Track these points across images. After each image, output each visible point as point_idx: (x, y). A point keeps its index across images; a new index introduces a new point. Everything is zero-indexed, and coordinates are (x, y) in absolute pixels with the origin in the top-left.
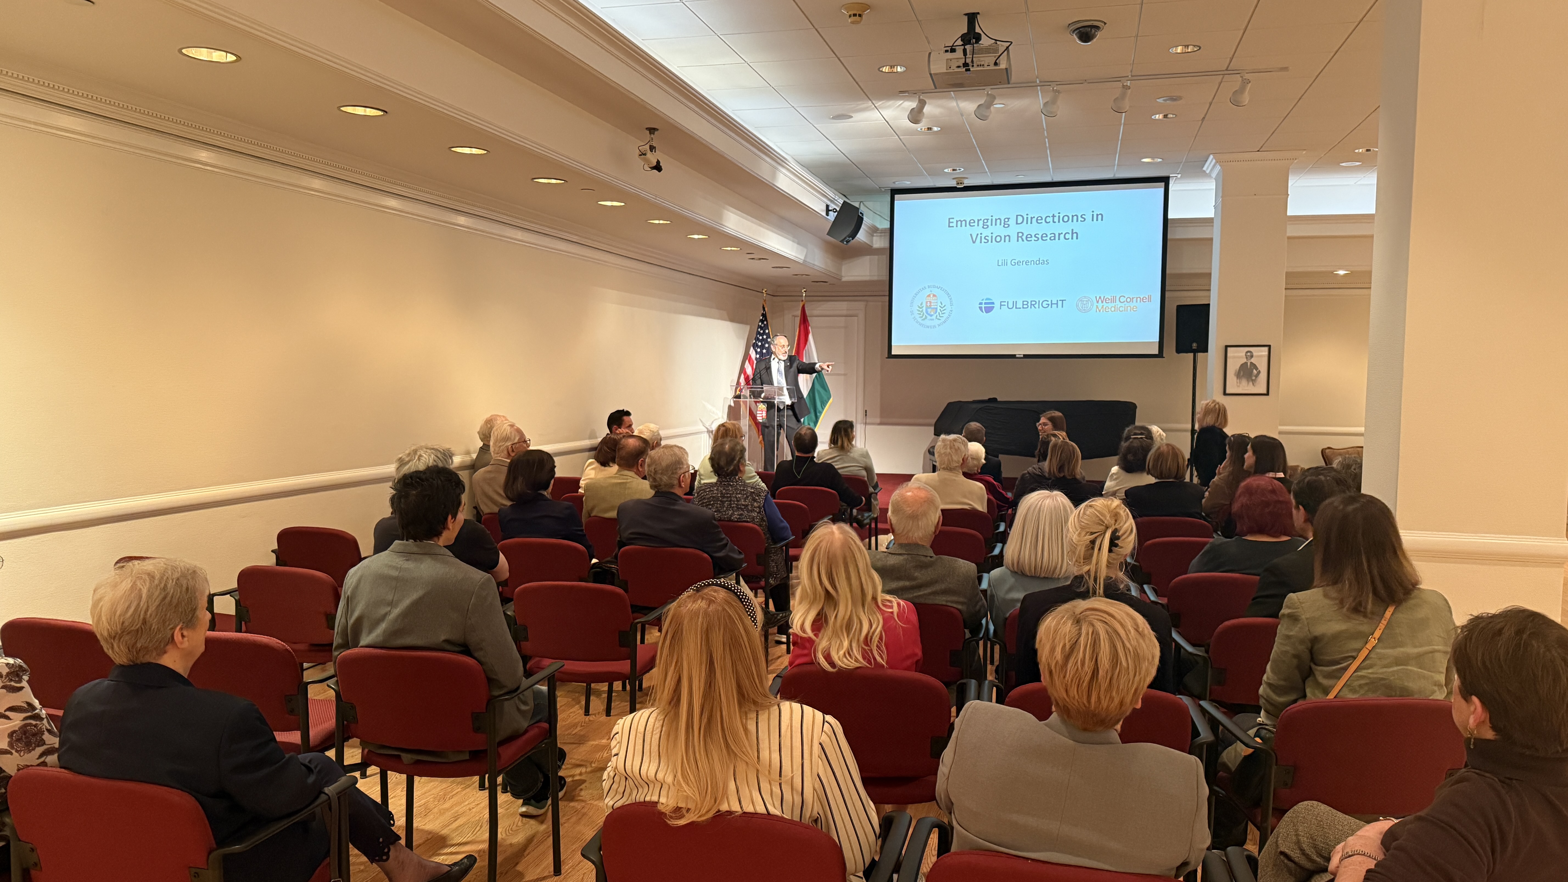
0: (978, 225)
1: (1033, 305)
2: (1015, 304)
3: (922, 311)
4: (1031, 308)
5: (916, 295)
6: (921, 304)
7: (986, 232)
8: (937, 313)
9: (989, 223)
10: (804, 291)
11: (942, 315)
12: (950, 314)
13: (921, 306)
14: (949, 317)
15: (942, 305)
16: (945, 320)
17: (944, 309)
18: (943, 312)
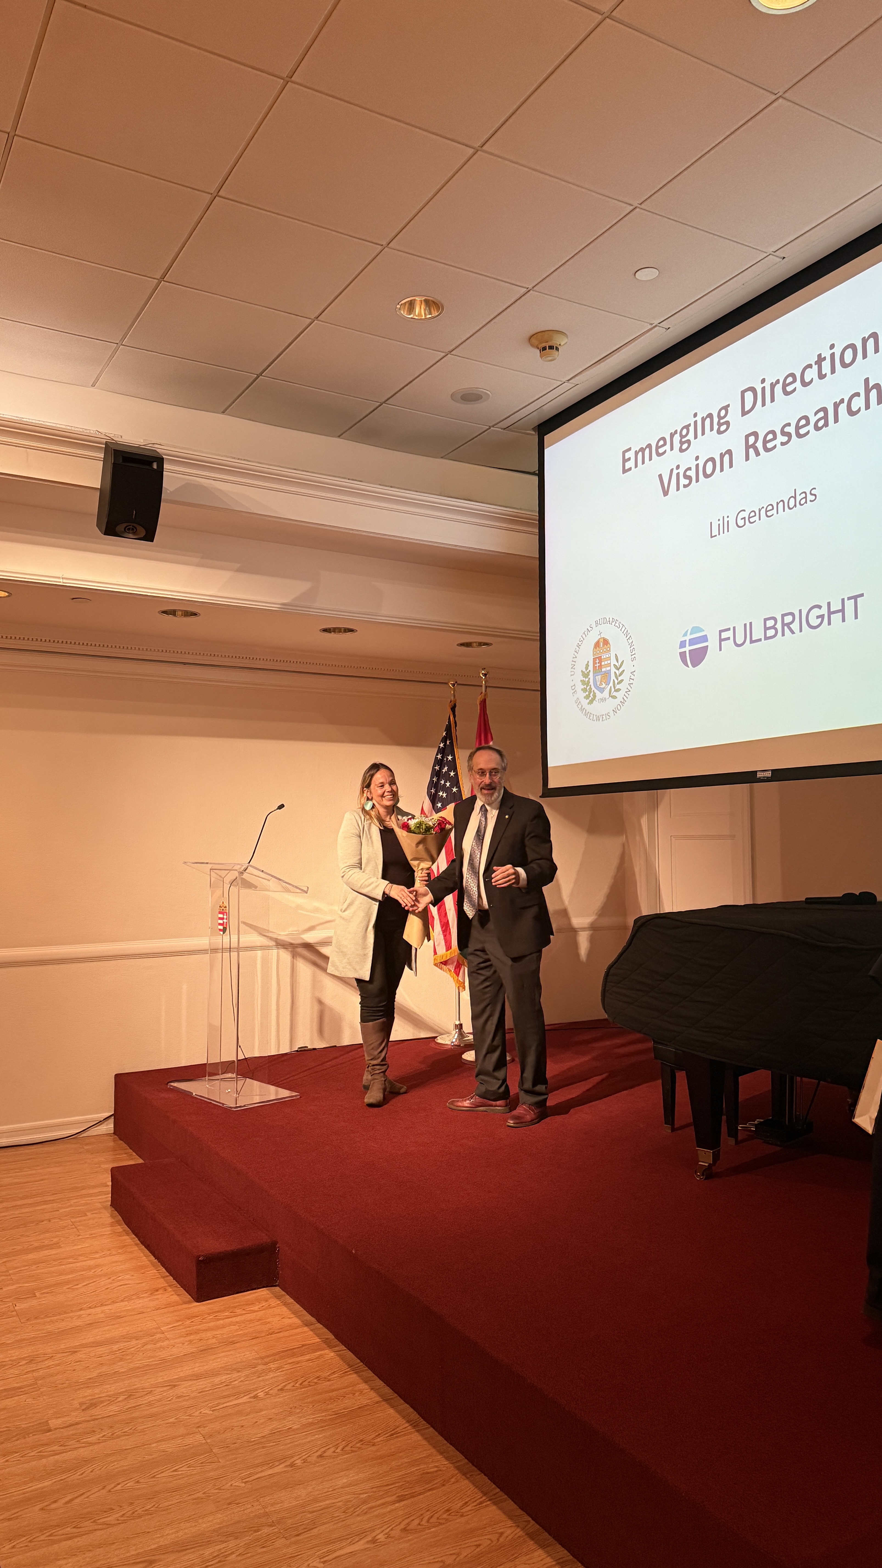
0: (672, 449)
1: (788, 625)
2: (748, 628)
3: (589, 681)
4: (783, 635)
5: (579, 646)
6: (587, 668)
7: (687, 460)
8: (611, 684)
9: (691, 436)
10: (482, 674)
11: (618, 687)
12: (632, 681)
13: (586, 670)
14: (629, 688)
15: (618, 662)
16: (623, 698)
17: (621, 670)
18: (620, 679)
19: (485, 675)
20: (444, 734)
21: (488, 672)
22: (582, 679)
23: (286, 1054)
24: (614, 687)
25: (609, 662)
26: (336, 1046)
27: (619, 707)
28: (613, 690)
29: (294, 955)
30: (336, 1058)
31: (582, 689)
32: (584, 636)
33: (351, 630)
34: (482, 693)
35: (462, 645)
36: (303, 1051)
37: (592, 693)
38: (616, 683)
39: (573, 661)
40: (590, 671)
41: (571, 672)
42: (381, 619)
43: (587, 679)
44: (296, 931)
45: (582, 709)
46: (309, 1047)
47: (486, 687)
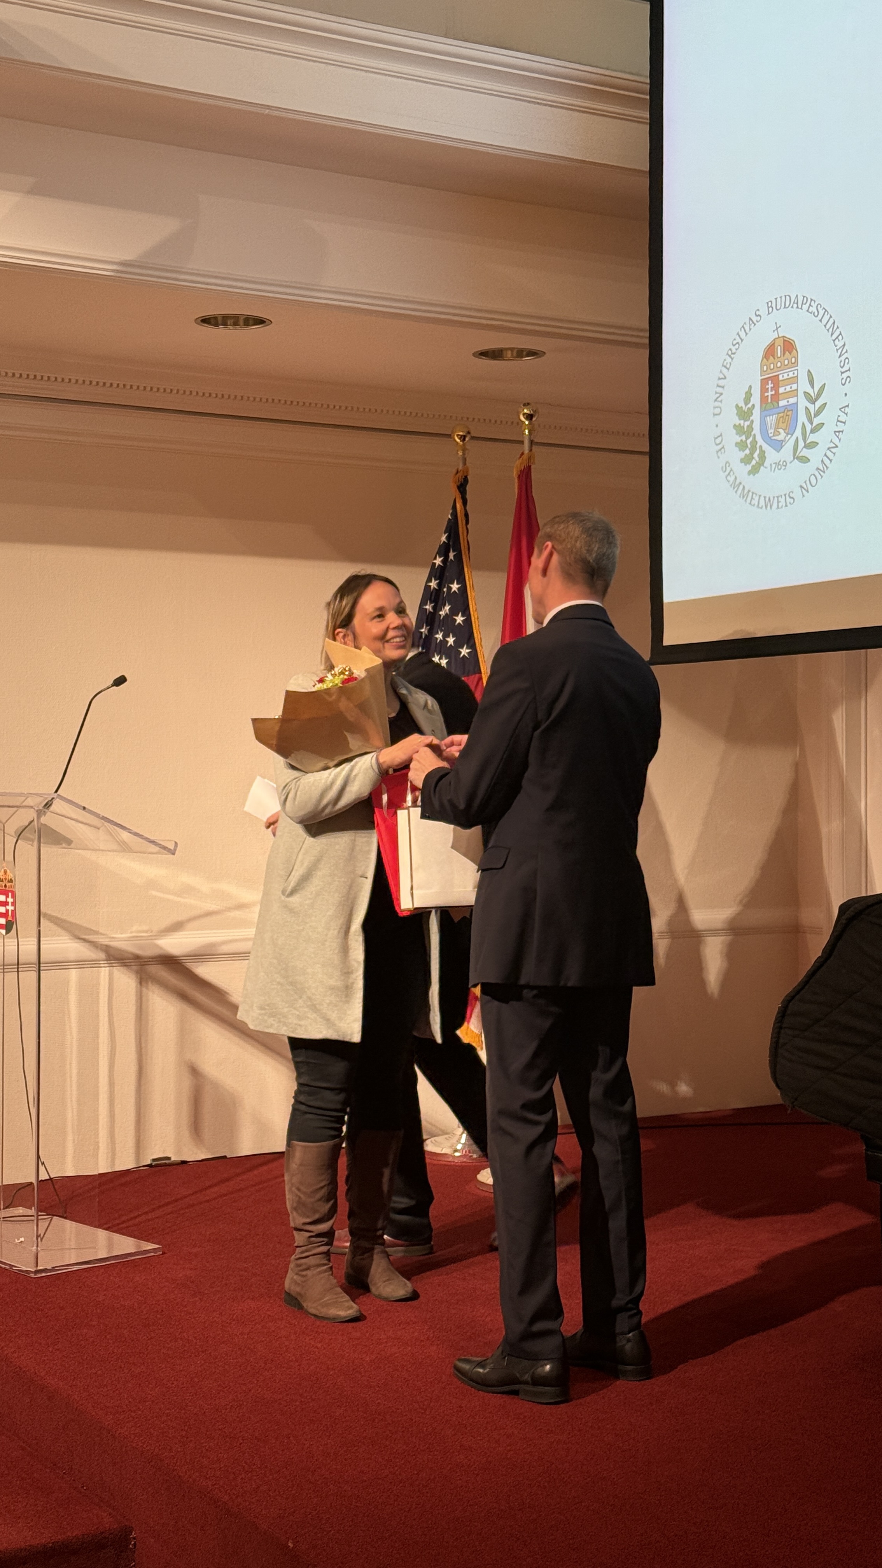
3: (750, 427)
5: (730, 355)
6: (747, 400)
8: (798, 432)
10: (524, 414)
11: (812, 438)
12: (841, 427)
13: (746, 405)
14: (836, 441)
15: (813, 387)
16: (822, 461)
17: (818, 404)
18: (816, 421)
19: (530, 417)
20: (444, 538)
21: (535, 412)
22: (737, 422)
23: (128, 1172)
24: (805, 440)
25: (794, 387)
26: (225, 1157)
27: (813, 479)
28: (801, 444)
29: (144, 978)
30: (228, 1180)
31: (737, 444)
32: (742, 334)
33: (260, 321)
34: (523, 454)
35: (484, 354)
36: (161, 1166)
37: (758, 451)
38: (808, 431)
39: (718, 386)
40: (753, 406)
41: (715, 408)
42: (324, 298)
43: (747, 423)
44: (147, 932)
45: (736, 485)
46: (173, 1159)
47: (532, 442)
